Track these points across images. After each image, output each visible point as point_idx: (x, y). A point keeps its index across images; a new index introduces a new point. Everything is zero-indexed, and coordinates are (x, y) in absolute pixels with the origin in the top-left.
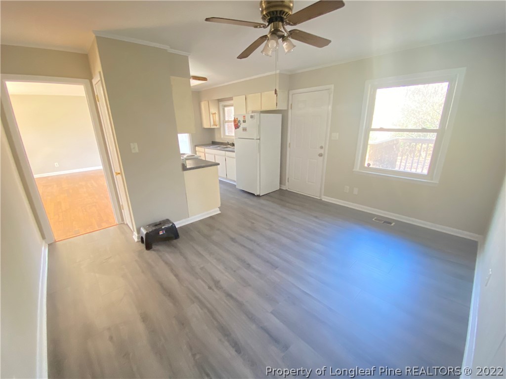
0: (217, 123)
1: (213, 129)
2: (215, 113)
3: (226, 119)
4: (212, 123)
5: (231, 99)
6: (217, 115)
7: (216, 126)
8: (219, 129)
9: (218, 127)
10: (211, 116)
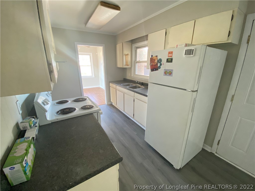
0: (129, 63)
1: (126, 69)
2: (128, 54)
3: (138, 60)
4: (124, 63)
5: (145, 38)
6: (129, 56)
7: (128, 66)
8: (131, 68)
9: (129, 67)
10: (124, 57)
